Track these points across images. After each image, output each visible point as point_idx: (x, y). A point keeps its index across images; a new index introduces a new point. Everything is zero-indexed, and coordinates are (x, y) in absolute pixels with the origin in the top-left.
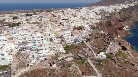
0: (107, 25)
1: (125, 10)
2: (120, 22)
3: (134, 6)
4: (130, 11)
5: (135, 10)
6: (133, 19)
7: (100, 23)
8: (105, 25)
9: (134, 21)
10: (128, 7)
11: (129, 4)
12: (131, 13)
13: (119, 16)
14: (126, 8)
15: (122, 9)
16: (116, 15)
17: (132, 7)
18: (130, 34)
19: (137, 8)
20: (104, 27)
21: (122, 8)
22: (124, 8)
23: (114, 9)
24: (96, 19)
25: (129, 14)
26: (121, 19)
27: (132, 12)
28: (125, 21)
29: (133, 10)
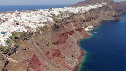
0: (52, 29)
1: (94, 11)
2: (85, 22)
3: (102, 7)
4: (98, 11)
5: (102, 10)
6: (100, 18)
7: (44, 27)
8: (49, 30)
9: (101, 20)
10: (96, 7)
11: (98, 5)
12: (98, 13)
13: (84, 16)
14: (94, 8)
15: (90, 10)
16: (81, 16)
17: (100, 7)
18: (89, 35)
19: (104, 8)
20: (48, 31)
21: (91, 8)
22: (92, 9)
23: (80, 10)
24: (40, 23)
25: (97, 14)
26: (85, 19)
27: (100, 12)
28: (90, 21)
29: (101, 10)
